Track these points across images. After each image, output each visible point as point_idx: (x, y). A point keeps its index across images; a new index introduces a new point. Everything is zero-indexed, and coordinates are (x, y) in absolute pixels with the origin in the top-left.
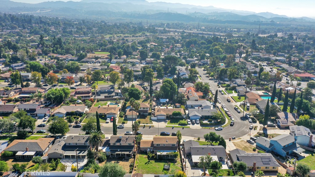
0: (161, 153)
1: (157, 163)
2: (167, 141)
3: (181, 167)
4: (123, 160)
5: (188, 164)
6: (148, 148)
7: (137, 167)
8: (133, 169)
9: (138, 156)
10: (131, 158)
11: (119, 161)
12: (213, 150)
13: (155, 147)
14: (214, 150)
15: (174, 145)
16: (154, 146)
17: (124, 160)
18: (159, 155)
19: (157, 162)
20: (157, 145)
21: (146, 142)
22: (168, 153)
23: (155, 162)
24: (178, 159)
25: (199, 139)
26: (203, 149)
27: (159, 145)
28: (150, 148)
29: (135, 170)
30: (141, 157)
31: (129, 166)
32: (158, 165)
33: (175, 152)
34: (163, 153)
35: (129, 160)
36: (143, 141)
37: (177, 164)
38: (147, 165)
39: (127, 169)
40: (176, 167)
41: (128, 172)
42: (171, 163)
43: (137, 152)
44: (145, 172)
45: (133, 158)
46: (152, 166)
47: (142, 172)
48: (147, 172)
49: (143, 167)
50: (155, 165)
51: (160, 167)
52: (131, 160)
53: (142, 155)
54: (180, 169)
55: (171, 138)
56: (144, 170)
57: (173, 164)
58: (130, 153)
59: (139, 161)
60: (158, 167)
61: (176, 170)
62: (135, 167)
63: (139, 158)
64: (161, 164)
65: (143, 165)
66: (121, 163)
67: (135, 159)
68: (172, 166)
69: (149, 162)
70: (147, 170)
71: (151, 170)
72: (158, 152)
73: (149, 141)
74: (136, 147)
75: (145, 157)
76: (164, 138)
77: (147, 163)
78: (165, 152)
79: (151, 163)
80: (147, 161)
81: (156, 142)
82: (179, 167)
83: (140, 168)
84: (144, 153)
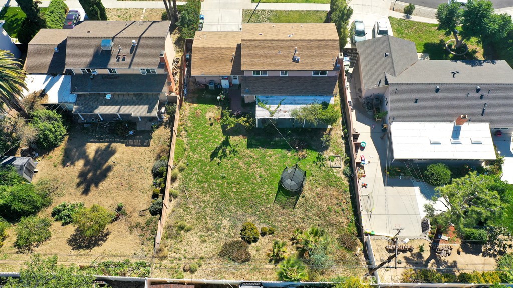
0: (273, 108)
1: (255, 153)
2: (297, 57)
3: (345, 174)
4: (129, 137)
5: (369, 157)
6: (224, 78)
7: (179, 176)
8: (163, 191)
10: (158, 128)
11: (114, 145)
12: (479, 95)
13: (246, 79)
14: (482, 98)
15: (323, 73)
16: (246, 75)
17: (133, 137)
18: (263, 121)
19: (256, 147)
20: (257, 73)
21: (212, 53)
22: (298, 107)
23: (250, 146)
24: (336, 132)
25: (409, 12)
26: (437, 91)
27: (265, 72)
28: (228, 78)
29: (173, 196)
30: (195, 116)
31: (150, 172)
32: (259, 165)
33: (325, 105)
34: (279, 109)
35: (152, 138)
36: (204, 48)
37: (332, 155)
38: (219, 164)
39: (143, 191)
40: (327, 174)
41: (145, 207)
42: (309, 152)
43: (178, 96)
44: (210, 205)
45: (165, 126)
46: (239, 168)
47: (200, 207)
48: (220, 206)
49: (202, 175)
50: (249, 164)
51: (266, 177)
52: (159, 138)
53: (200, 105)
54: (343, 184)
55: (314, 40)
56: (208, 196)
57: (317, 158)
58: (150, 111)
59: (189, 144)
60: (260, 177)
61: (327, 190)
62: (174, 180)
63: (189, 125)
64: (270, 156)
65: (203, 164)
66: (123, 154)
67: (172, 131)
68: (313, 169)
69: (226, 143)
70: (218, 193)
71: (235, 190)
72: (258, 106)
73: (224, 48)
74: (178, 62)
75: (212, 119)
76: (283, 41)
77: (218, 149)
78: (286, 106)
79: (234, 150)
80: (221, 142)
81: (253, 65)
82: (338, 176)
83: (191, 180)
84: (210, 96)
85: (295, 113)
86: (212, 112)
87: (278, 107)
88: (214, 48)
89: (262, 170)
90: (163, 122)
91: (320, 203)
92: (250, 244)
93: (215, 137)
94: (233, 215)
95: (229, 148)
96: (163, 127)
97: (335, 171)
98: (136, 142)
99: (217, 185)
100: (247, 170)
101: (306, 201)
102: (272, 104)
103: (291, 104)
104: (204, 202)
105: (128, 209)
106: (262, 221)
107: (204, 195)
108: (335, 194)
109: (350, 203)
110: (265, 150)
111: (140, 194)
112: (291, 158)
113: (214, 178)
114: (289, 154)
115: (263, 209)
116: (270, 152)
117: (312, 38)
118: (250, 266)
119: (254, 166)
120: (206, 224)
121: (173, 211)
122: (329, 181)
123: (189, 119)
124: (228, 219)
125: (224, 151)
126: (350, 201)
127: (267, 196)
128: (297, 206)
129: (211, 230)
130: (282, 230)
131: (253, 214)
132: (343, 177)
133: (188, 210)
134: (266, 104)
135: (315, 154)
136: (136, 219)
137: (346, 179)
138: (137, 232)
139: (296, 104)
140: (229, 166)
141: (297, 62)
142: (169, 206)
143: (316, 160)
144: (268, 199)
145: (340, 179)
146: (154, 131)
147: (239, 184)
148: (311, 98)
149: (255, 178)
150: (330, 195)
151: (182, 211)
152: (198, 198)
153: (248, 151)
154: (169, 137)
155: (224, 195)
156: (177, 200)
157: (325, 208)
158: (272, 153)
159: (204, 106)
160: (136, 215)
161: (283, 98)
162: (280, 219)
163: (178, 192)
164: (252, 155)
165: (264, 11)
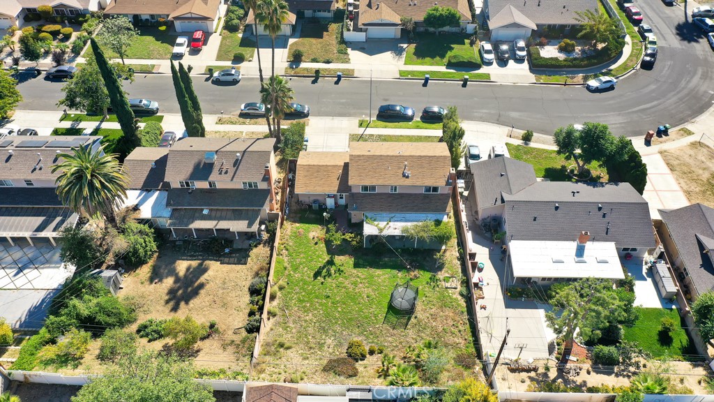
0: (382, 224)
1: (363, 273)
2: (407, 172)
3: (462, 295)
4: (225, 255)
5: (488, 278)
6: (329, 196)
7: (279, 294)
8: (261, 309)
9: (287, 230)
10: (256, 246)
11: (207, 262)
12: (601, 213)
13: (353, 196)
14: (604, 216)
15: (435, 189)
16: (354, 191)
17: (229, 255)
18: (372, 238)
19: (364, 267)
20: (365, 188)
21: (318, 171)
22: (409, 224)
23: (356, 265)
24: (451, 253)
25: (527, 138)
26: (557, 208)
27: (373, 188)
28: (334, 196)
29: (271, 314)
30: (297, 235)
31: (247, 290)
32: (366, 285)
33: (438, 223)
34: (388, 226)
35: (249, 256)
36: (309, 165)
37: (447, 275)
38: (322, 283)
39: (238, 309)
40: (442, 294)
41: (241, 325)
42: (421, 272)
43: (280, 213)
44: (313, 324)
45: (265, 244)
46: (345, 287)
47: (301, 326)
48: (323, 325)
49: (303, 294)
50: (355, 284)
51: (374, 296)
52: (257, 257)
53: (302, 225)
54: (459, 305)
55: (424, 156)
56: (310, 315)
57: (430, 278)
58: (250, 225)
59: (290, 262)
60: (368, 297)
61: (442, 311)
62: (273, 298)
63: (291, 244)
64: (379, 276)
65: (305, 283)
66: (217, 271)
67: (272, 250)
68: (427, 289)
69: (331, 263)
70: (321, 312)
71: (340, 310)
72: (367, 223)
73: (330, 166)
74: (279, 182)
75: (316, 238)
76: (393, 156)
77: (321, 269)
78: (396, 223)
79: (339, 269)
80: (325, 261)
81: (361, 180)
82: (454, 296)
83: (291, 299)
84: (313, 216)
85: (405, 230)
86: (315, 232)
87: (388, 224)
88: (319, 166)
89: (370, 290)
90: (262, 240)
91: (434, 324)
92: (357, 361)
93: (319, 257)
94: (337, 335)
95: (333, 266)
96: (262, 245)
97: (450, 292)
98: (232, 260)
99: (321, 304)
100: (354, 289)
101: (419, 322)
102: (381, 221)
103: (401, 221)
104: (306, 321)
105: (221, 326)
106: (371, 341)
107: (306, 314)
108: (451, 314)
109: (468, 324)
110: (373, 270)
111: (236, 312)
112: (402, 278)
113: (317, 297)
114: (399, 274)
115: (371, 329)
116: (379, 272)
117: (423, 154)
118: (357, 380)
119: (361, 285)
120: (308, 343)
121: (272, 329)
122: (444, 303)
123: (290, 238)
124: (332, 338)
125: (328, 271)
126: (467, 322)
127: (376, 316)
128: (409, 327)
129: (314, 349)
130: (393, 350)
131: (361, 334)
132: (460, 298)
133: (288, 329)
134: (375, 220)
135: (428, 275)
136: (230, 336)
137: (463, 300)
138: (231, 349)
139: (406, 221)
140: (334, 285)
141: (408, 177)
142: (267, 325)
143: (429, 281)
144: (376, 319)
145: (456, 300)
146: (252, 249)
147: (344, 304)
148: (422, 215)
149: (363, 298)
150: (446, 316)
151: (281, 329)
152: (299, 317)
153: (355, 271)
154: (268, 255)
155: (327, 315)
156: (276, 318)
157: (440, 329)
158: (381, 273)
159: (307, 225)
160: (230, 332)
161: (393, 215)
162: (390, 339)
163: (277, 310)
164: (360, 274)
165: (373, 135)
